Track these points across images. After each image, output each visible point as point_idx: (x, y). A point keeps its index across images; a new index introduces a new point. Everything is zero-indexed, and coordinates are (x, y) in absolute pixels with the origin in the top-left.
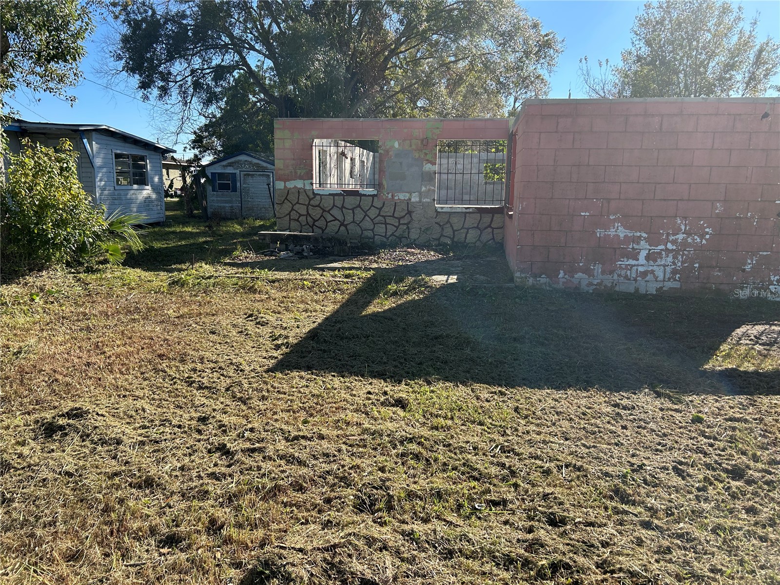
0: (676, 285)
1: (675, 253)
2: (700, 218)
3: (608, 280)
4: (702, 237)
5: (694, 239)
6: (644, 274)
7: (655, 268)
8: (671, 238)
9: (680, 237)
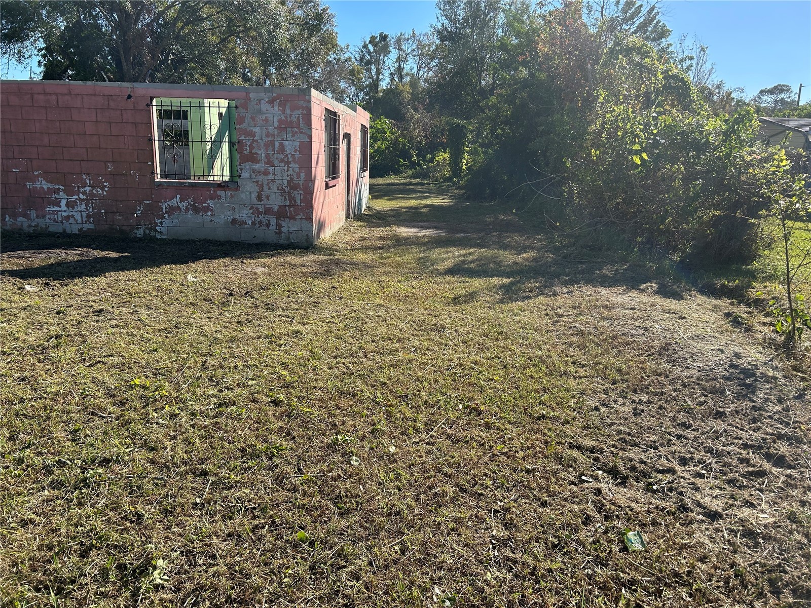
0: (92, 226)
1: (87, 201)
2: (99, 175)
3: (42, 223)
4: (103, 189)
5: (97, 191)
6: (68, 218)
7: (74, 213)
8: (81, 190)
9: (88, 189)
